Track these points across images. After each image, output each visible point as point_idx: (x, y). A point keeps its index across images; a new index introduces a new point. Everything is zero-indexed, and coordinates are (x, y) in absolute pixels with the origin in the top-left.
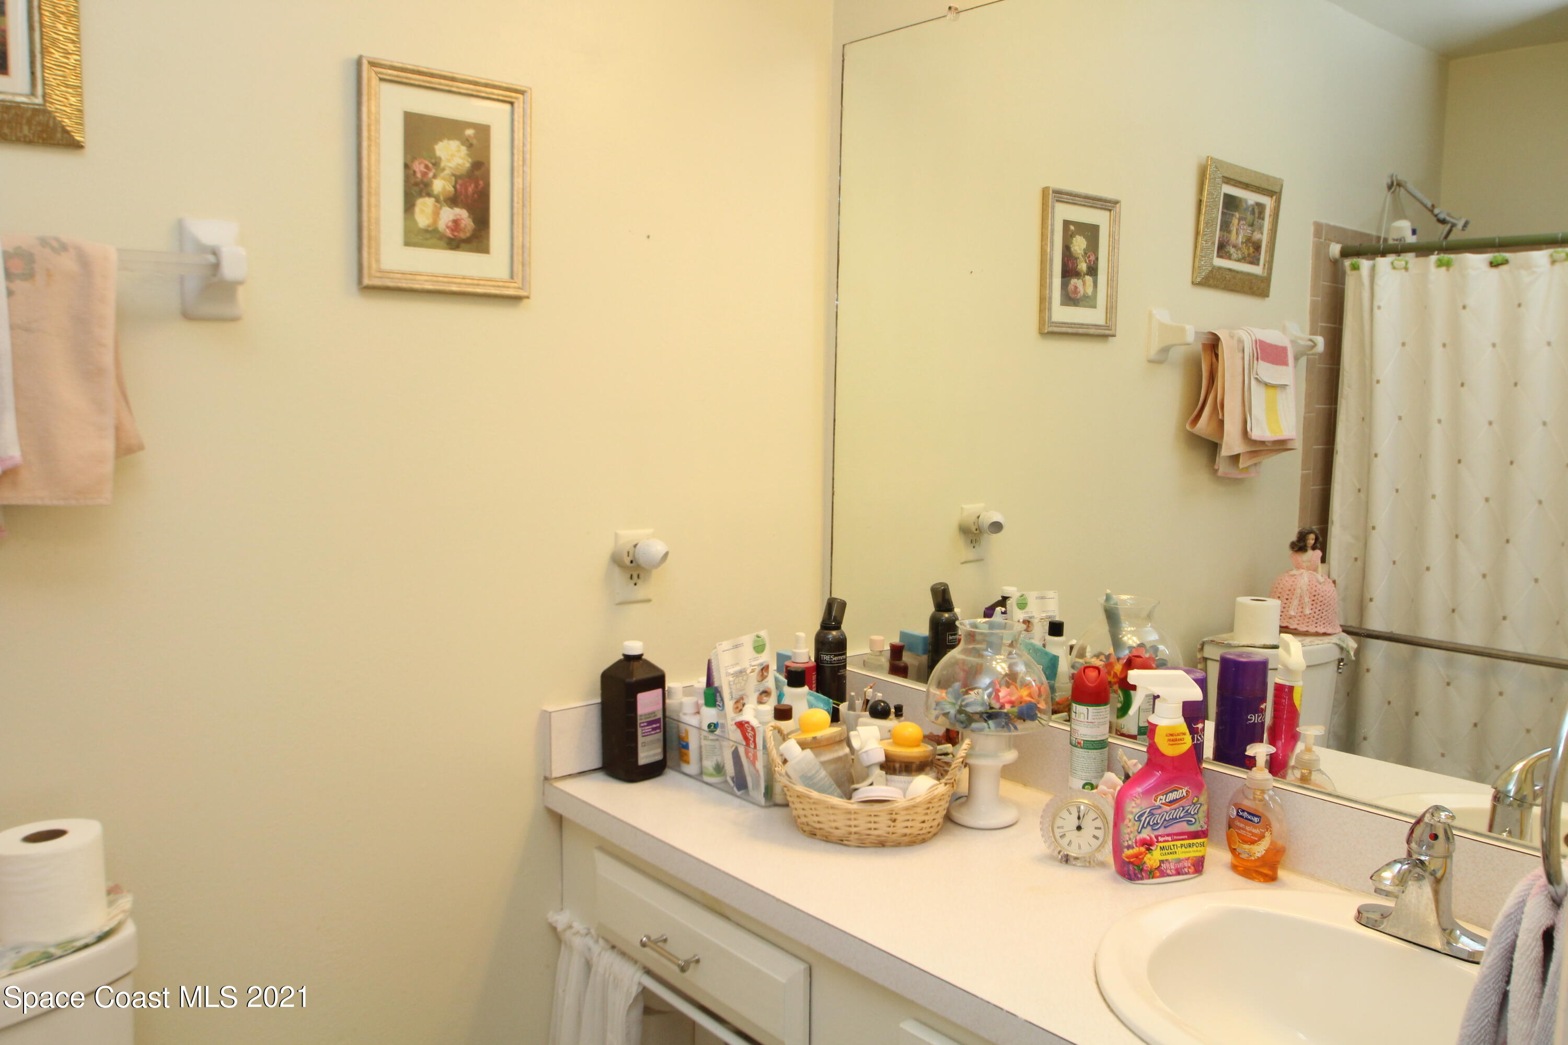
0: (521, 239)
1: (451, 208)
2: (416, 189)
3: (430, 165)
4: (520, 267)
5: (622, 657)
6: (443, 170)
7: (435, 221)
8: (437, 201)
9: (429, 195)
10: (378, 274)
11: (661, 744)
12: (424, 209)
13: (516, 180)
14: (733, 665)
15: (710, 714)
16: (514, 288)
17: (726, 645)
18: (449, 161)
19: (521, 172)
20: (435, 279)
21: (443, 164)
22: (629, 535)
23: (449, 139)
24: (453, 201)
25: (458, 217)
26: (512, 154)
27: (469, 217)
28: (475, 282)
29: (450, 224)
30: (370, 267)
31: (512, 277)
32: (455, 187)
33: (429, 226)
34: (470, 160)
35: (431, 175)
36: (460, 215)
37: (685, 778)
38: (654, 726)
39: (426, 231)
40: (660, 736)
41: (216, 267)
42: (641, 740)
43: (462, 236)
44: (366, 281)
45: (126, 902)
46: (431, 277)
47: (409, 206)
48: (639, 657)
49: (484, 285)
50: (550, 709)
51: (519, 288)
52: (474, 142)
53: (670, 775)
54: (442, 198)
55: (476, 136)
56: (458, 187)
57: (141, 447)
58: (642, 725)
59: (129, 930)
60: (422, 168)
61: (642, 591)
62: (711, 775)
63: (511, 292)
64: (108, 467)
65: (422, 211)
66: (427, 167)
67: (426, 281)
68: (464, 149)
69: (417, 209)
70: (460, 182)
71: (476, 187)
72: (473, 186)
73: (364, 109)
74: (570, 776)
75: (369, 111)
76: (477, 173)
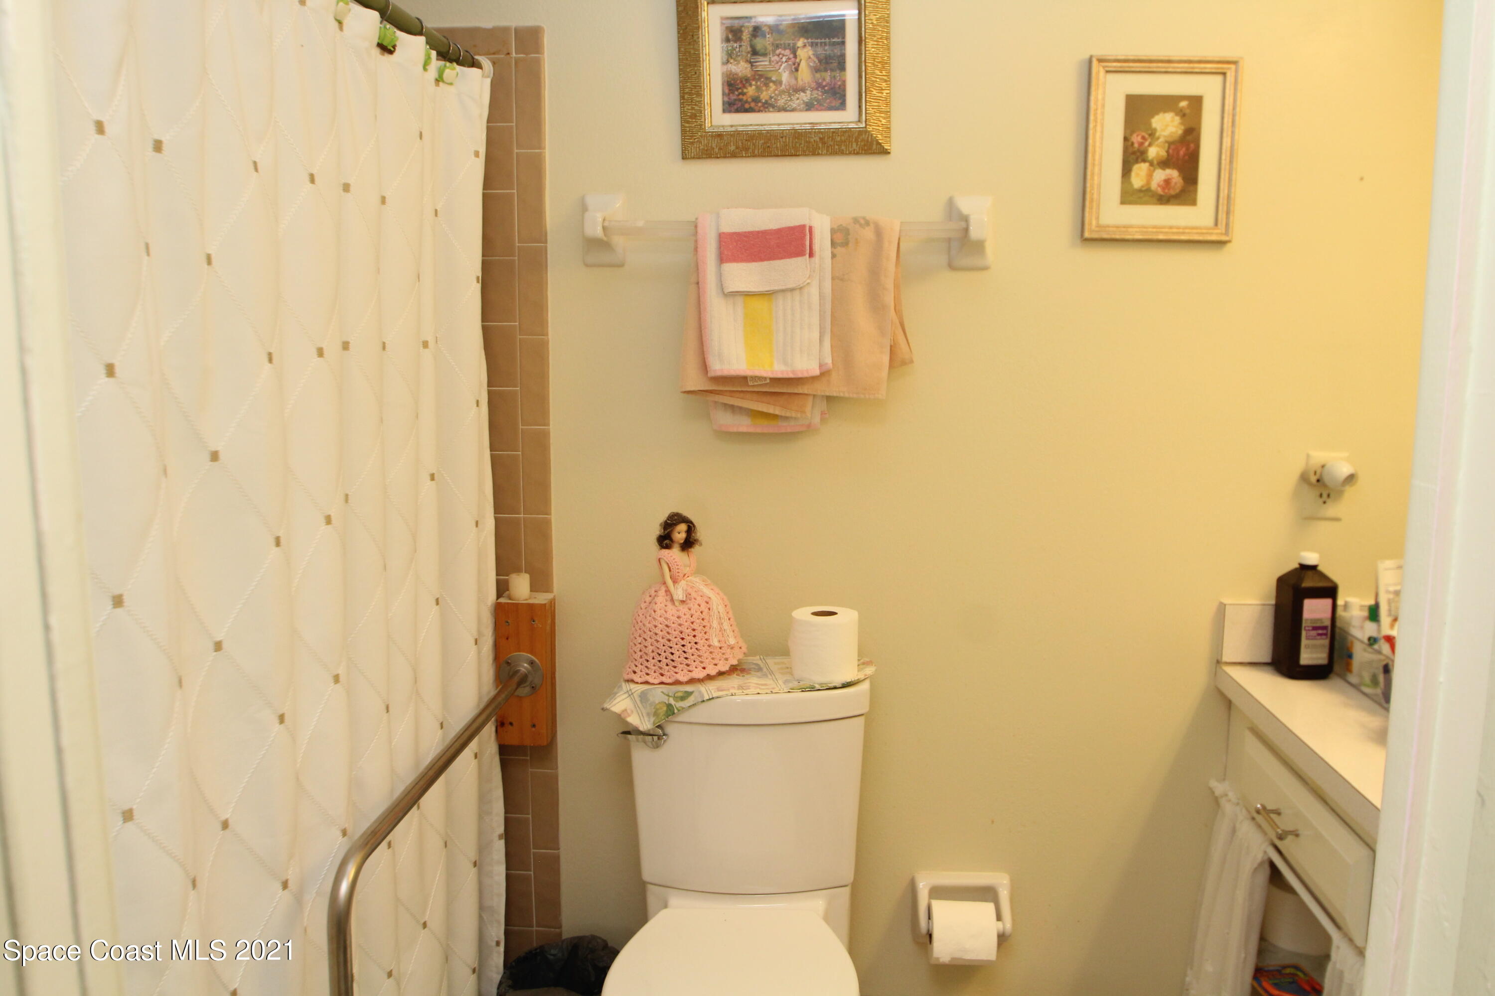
0: (1226, 191)
1: (1164, 169)
2: (1134, 157)
3: (1147, 136)
4: (1224, 216)
5: (1297, 566)
6: (1158, 138)
7: (1148, 182)
8: (1151, 164)
9: (1144, 161)
10: (1097, 229)
11: (1327, 650)
12: (1140, 174)
13: (1225, 140)
14: (1395, 585)
15: (1370, 629)
16: (1217, 234)
17: (1389, 563)
18: (1163, 130)
19: (1230, 133)
20: (1145, 230)
21: (1157, 134)
22: (1319, 456)
23: (1165, 112)
24: (1164, 164)
25: (1170, 177)
26: (1223, 118)
27: (1179, 176)
28: (1181, 230)
29: (1162, 183)
30: (1090, 224)
31: (1216, 224)
32: (1167, 152)
33: (1142, 187)
34: (1183, 127)
35: (1147, 144)
36: (1171, 175)
37: (1346, 685)
38: (1320, 632)
39: (1140, 191)
40: (1326, 642)
41: (966, 230)
42: (1304, 642)
43: (1172, 192)
44: (1087, 235)
45: (869, 670)
46: (1141, 229)
47: (1126, 171)
48: (1314, 568)
49: (1189, 233)
50: (1225, 601)
51: (1221, 234)
52: (1188, 111)
53: (1335, 682)
54: (1155, 162)
55: (1189, 106)
56: (1171, 151)
57: (912, 362)
58: (1307, 628)
59: (865, 686)
60: (1139, 139)
61: (1332, 510)
62: (1368, 686)
63: (1214, 238)
64: (885, 373)
65: (1137, 175)
66: (1143, 138)
67: (1136, 232)
68: (1177, 119)
69: (1133, 174)
70: (1172, 147)
71: (1187, 149)
72: (1184, 149)
73: (1092, 98)
74: (1241, 664)
75: (1097, 99)
76: (1189, 138)
